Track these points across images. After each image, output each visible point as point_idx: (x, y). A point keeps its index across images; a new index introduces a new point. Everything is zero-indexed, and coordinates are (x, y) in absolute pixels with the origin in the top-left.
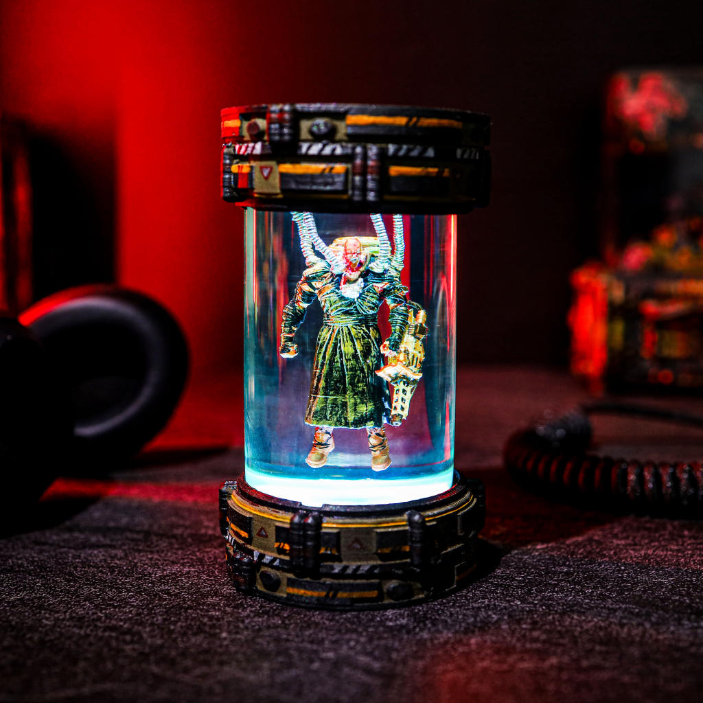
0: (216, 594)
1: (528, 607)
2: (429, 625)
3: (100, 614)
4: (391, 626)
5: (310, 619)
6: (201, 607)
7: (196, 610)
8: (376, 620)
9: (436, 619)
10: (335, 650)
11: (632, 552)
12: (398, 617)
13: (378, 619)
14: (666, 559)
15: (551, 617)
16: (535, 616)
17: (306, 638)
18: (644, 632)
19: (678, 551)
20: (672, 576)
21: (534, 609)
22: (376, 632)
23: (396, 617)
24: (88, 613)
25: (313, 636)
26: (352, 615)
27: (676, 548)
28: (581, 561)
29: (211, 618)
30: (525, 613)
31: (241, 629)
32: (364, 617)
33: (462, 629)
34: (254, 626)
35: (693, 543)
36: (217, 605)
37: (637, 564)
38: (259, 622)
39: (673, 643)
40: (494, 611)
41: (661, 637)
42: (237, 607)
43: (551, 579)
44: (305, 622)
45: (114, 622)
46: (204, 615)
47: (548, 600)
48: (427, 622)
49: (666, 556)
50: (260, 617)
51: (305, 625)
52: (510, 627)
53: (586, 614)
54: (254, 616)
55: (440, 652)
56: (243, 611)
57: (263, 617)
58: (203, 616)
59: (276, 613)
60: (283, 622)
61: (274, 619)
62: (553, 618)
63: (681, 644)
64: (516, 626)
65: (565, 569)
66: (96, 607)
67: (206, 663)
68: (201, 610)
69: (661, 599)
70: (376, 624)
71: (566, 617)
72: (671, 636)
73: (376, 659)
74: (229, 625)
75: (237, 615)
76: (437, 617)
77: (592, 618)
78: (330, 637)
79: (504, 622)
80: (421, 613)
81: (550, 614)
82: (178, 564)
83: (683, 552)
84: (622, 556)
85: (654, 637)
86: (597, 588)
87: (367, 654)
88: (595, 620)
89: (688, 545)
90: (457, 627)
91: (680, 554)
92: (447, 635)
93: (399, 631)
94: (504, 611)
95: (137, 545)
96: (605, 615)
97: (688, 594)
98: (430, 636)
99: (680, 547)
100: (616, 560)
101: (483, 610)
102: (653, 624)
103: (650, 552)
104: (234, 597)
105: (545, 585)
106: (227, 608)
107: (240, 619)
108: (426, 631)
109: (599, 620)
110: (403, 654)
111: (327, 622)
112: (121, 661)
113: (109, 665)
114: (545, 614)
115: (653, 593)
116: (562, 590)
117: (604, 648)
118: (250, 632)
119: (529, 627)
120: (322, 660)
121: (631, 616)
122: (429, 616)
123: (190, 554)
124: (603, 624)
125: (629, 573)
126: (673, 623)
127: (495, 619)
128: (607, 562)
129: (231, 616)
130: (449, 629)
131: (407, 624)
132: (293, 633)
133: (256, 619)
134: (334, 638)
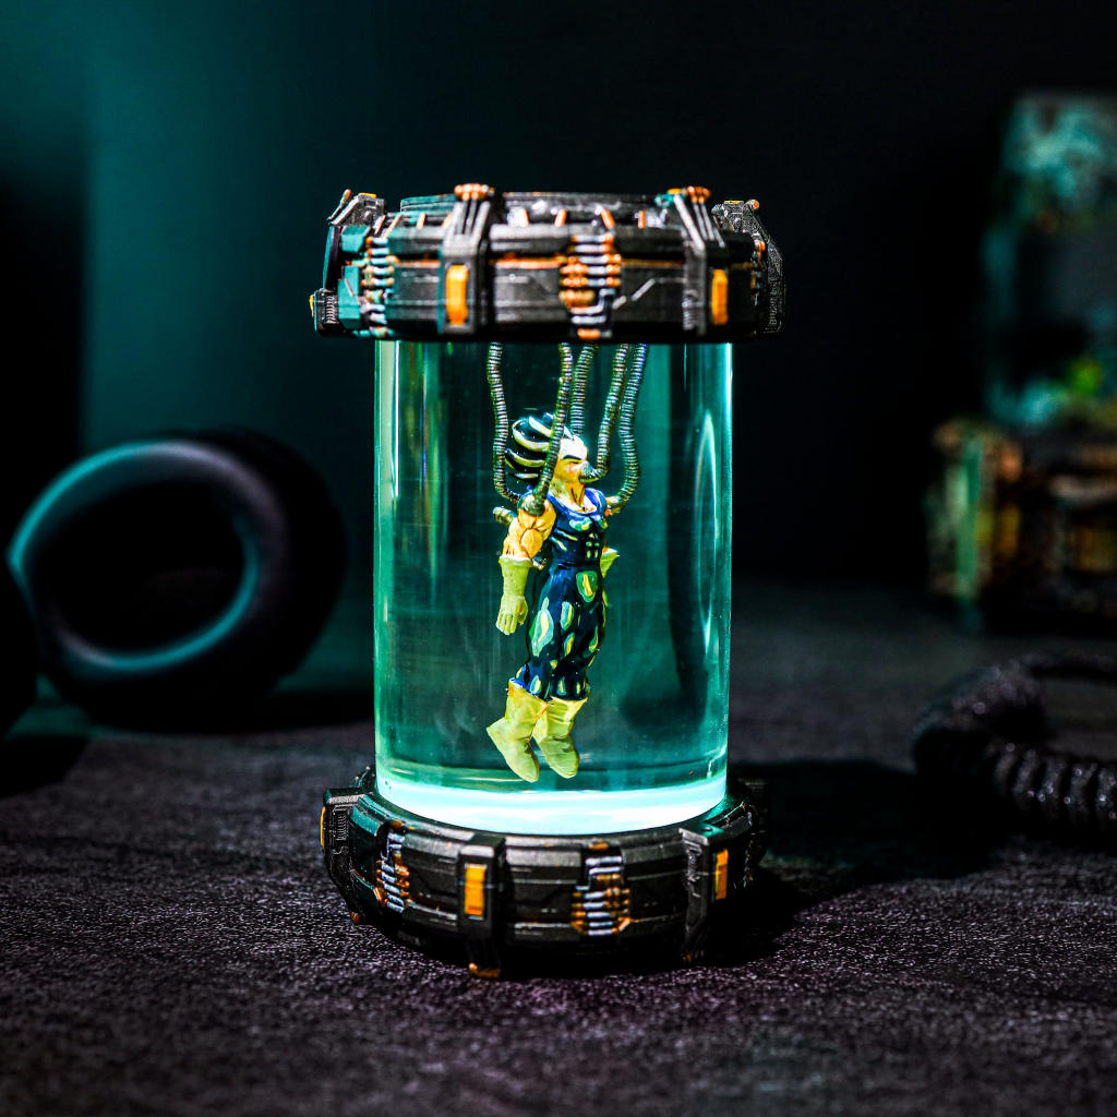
0: (241, 957)
1: (770, 984)
2: (605, 1016)
3: (39, 992)
4: (541, 1017)
5: (401, 1003)
6: (215, 980)
7: (205, 984)
8: (514, 1006)
9: (615, 1004)
10: (446, 1059)
11: (937, 889)
12: (552, 1000)
13: (519, 1003)
14: (994, 902)
15: (808, 1003)
16: (782, 1000)
17: (395, 1037)
18: (965, 1029)
19: (1013, 888)
20: (1004, 931)
21: (780, 988)
22: (515, 1027)
23: (548, 999)
24: (18, 990)
25: (408, 1033)
26: (474, 997)
27: (1008, 882)
28: (854, 904)
29: (232, 999)
30: (765, 995)
31: (285, 1020)
32: (493, 1000)
33: (661, 1022)
34: (306, 1014)
35: (1035, 875)
36: (242, 976)
37: (946, 909)
38: (314, 1006)
39: (1014, 1048)
40: (714, 991)
41: (994, 1039)
42: (276, 980)
43: (806, 935)
44: (393, 1008)
45: (63, 1006)
46: (220, 994)
47: (803, 972)
48: (602, 1010)
49: (992, 896)
50: (316, 998)
51: (393, 1013)
52: (741, 1018)
53: (867, 997)
54: (306, 997)
55: (625, 1063)
56: (287, 986)
57: (322, 998)
58: (219, 996)
59: (345, 990)
60: (356, 1008)
61: (340, 1002)
62: (813, 1004)
63: (1028, 1051)
64: (752, 1018)
65: (828, 919)
66: (33, 978)
67: (223, 1081)
68: (215, 984)
69: (990, 971)
70: (515, 1012)
71: (835, 1001)
72: (1009, 1036)
73: (516, 1075)
74: (263, 1013)
75: (276, 994)
76: (618, 1001)
77: (878, 1004)
78: (437, 1036)
79: (731, 1011)
80: (590, 993)
81: (807, 997)
82: (175, 903)
83: (1020, 890)
84: (920, 896)
85: (982, 1039)
86: (883, 951)
87: (501, 1067)
88: (883, 1007)
89: (1028, 877)
90: (653, 1019)
91: (1015, 894)
92: (634, 1032)
93: (555, 1025)
94: (730, 990)
95: (106, 869)
96: (899, 999)
97: (1034, 963)
98: (606, 1034)
99: (1014, 882)
100: (911, 904)
101: (694, 989)
102: (979, 1015)
103: (966, 889)
104: (272, 962)
105: (796, 947)
106: (259, 982)
107: (283, 1002)
108: (600, 1026)
109: (889, 1008)
110: (561, 1066)
111: (431, 1009)
112: (75, 1077)
113: (54, 1085)
114: (798, 997)
115: (975, 962)
116: (825, 956)
117: (900, 1058)
118: (300, 1025)
119: (773, 1019)
120: (425, 1077)
121: (941, 1001)
122: (604, 999)
123: (196, 885)
124: (896, 1015)
125: (934, 926)
126: (1011, 1014)
127: (715, 1005)
128: (896, 906)
129: (267, 997)
130: (638, 1023)
131: (568, 1013)
132: (374, 1028)
133: (309, 1002)
134: (443, 1037)
